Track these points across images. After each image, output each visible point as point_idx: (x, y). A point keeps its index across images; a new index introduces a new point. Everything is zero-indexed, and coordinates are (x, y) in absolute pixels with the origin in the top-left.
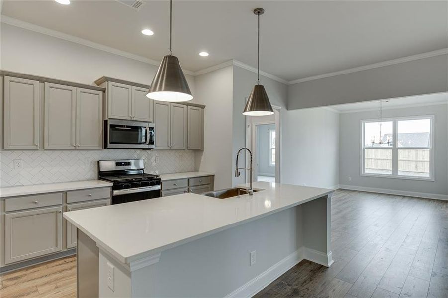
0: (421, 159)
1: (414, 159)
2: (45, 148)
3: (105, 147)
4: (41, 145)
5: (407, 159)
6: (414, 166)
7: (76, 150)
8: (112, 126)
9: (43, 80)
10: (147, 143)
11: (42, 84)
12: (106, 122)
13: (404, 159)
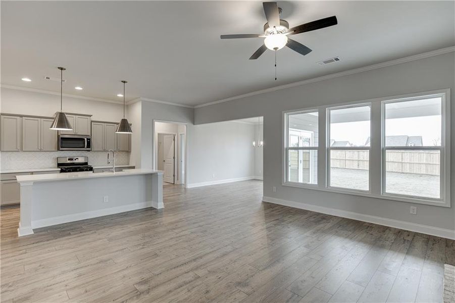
0: (362, 159)
1: (357, 159)
2: (23, 150)
3: (59, 150)
4: (21, 148)
5: (351, 159)
6: (357, 164)
7: (41, 151)
8: (61, 138)
9: (21, 116)
10: (86, 147)
11: (21, 118)
12: (58, 136)
13: (350, 159)
